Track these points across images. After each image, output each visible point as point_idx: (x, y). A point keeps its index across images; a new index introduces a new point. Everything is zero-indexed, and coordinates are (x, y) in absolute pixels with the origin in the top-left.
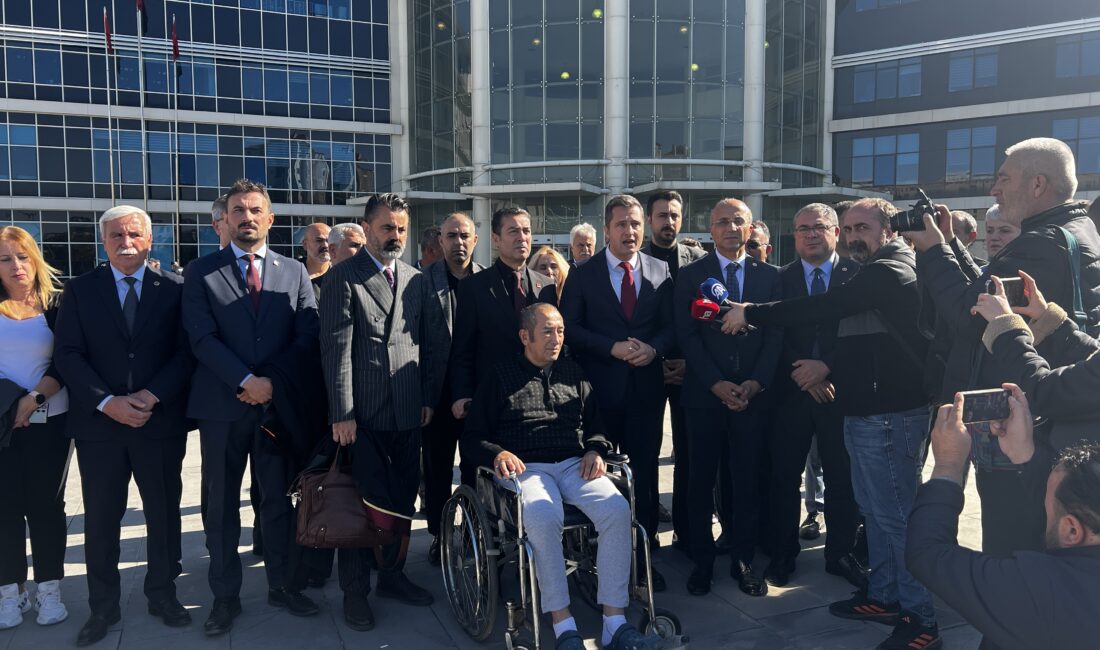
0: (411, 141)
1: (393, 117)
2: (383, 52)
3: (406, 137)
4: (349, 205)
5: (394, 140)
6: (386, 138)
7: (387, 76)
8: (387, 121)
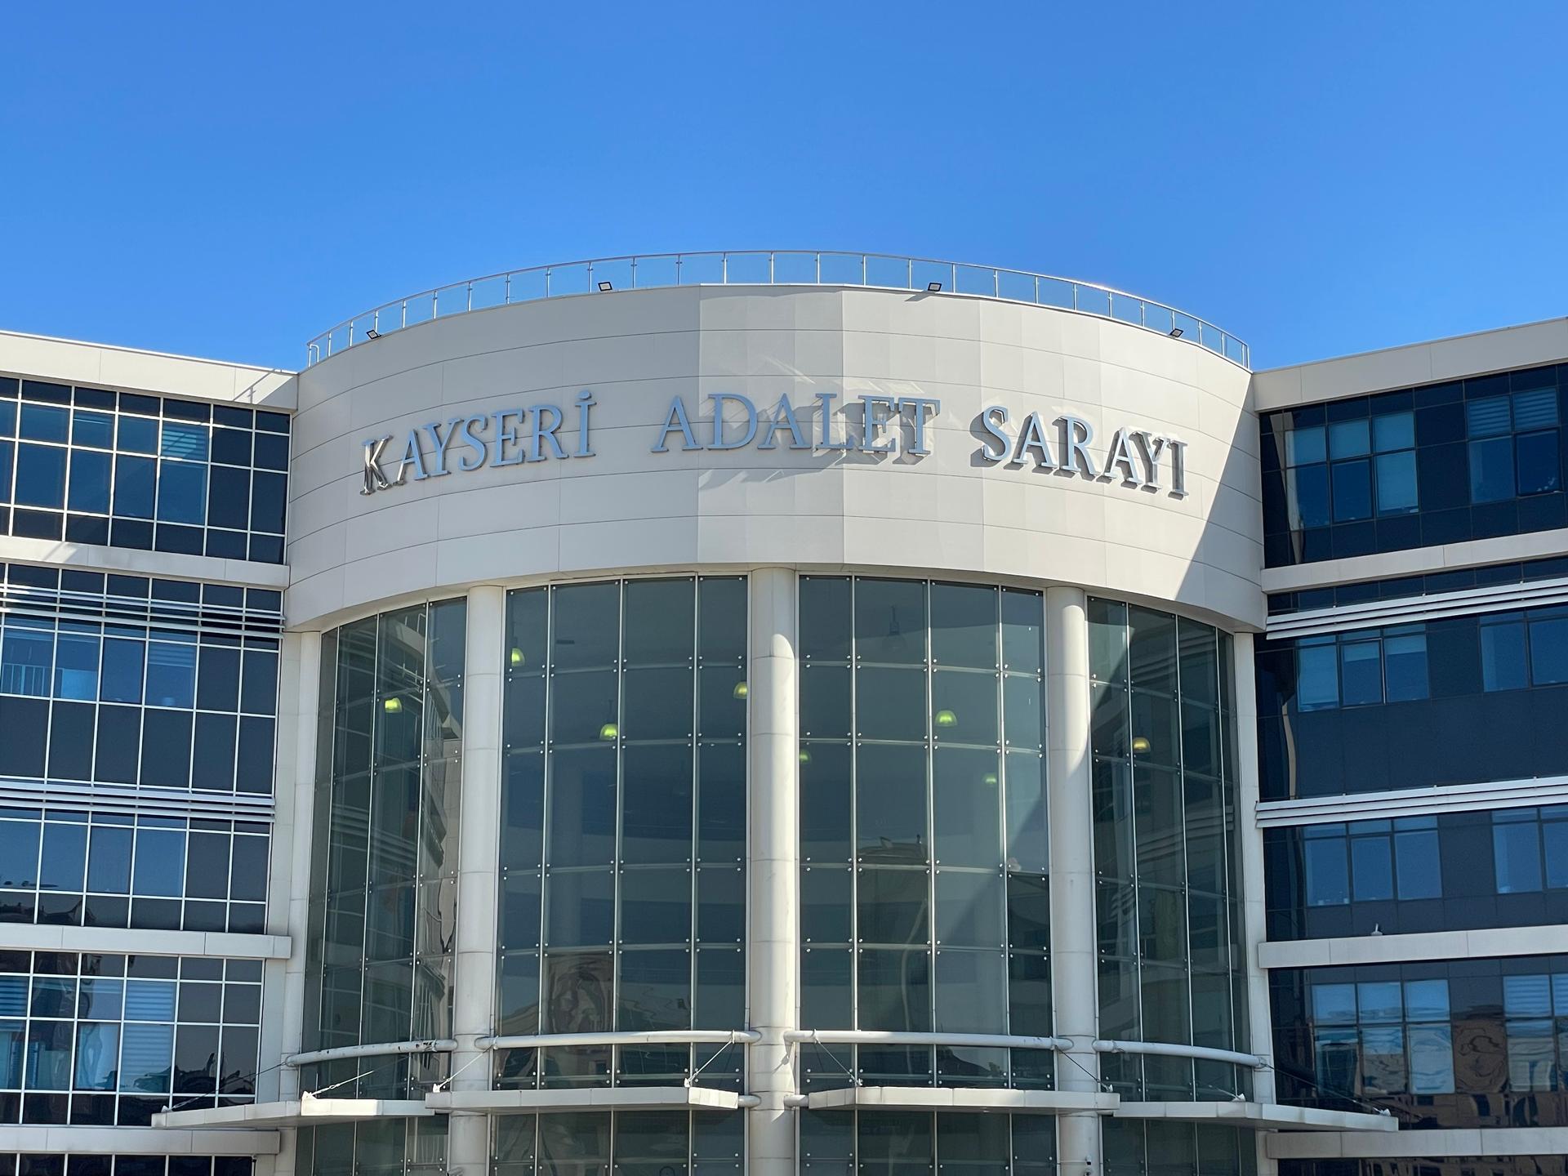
0: (310, 974)
1: (272, 918)
2: (259, 777)
3: (299, 964)
4: (158, 1128)
5: (270, 973)
6: (251, 968)
7: (265, 827)
8: (258, 929)
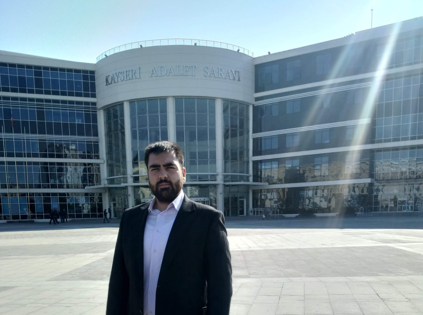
0: (107, 165)
1: (101, 156)
2: (96, 134)
4: (86, 189)
5: (101, 165)
6: (98, 165)
7: (98, 142)
8: (98, 159)
